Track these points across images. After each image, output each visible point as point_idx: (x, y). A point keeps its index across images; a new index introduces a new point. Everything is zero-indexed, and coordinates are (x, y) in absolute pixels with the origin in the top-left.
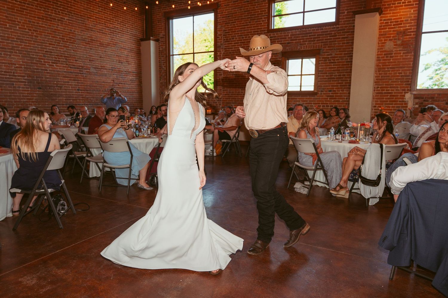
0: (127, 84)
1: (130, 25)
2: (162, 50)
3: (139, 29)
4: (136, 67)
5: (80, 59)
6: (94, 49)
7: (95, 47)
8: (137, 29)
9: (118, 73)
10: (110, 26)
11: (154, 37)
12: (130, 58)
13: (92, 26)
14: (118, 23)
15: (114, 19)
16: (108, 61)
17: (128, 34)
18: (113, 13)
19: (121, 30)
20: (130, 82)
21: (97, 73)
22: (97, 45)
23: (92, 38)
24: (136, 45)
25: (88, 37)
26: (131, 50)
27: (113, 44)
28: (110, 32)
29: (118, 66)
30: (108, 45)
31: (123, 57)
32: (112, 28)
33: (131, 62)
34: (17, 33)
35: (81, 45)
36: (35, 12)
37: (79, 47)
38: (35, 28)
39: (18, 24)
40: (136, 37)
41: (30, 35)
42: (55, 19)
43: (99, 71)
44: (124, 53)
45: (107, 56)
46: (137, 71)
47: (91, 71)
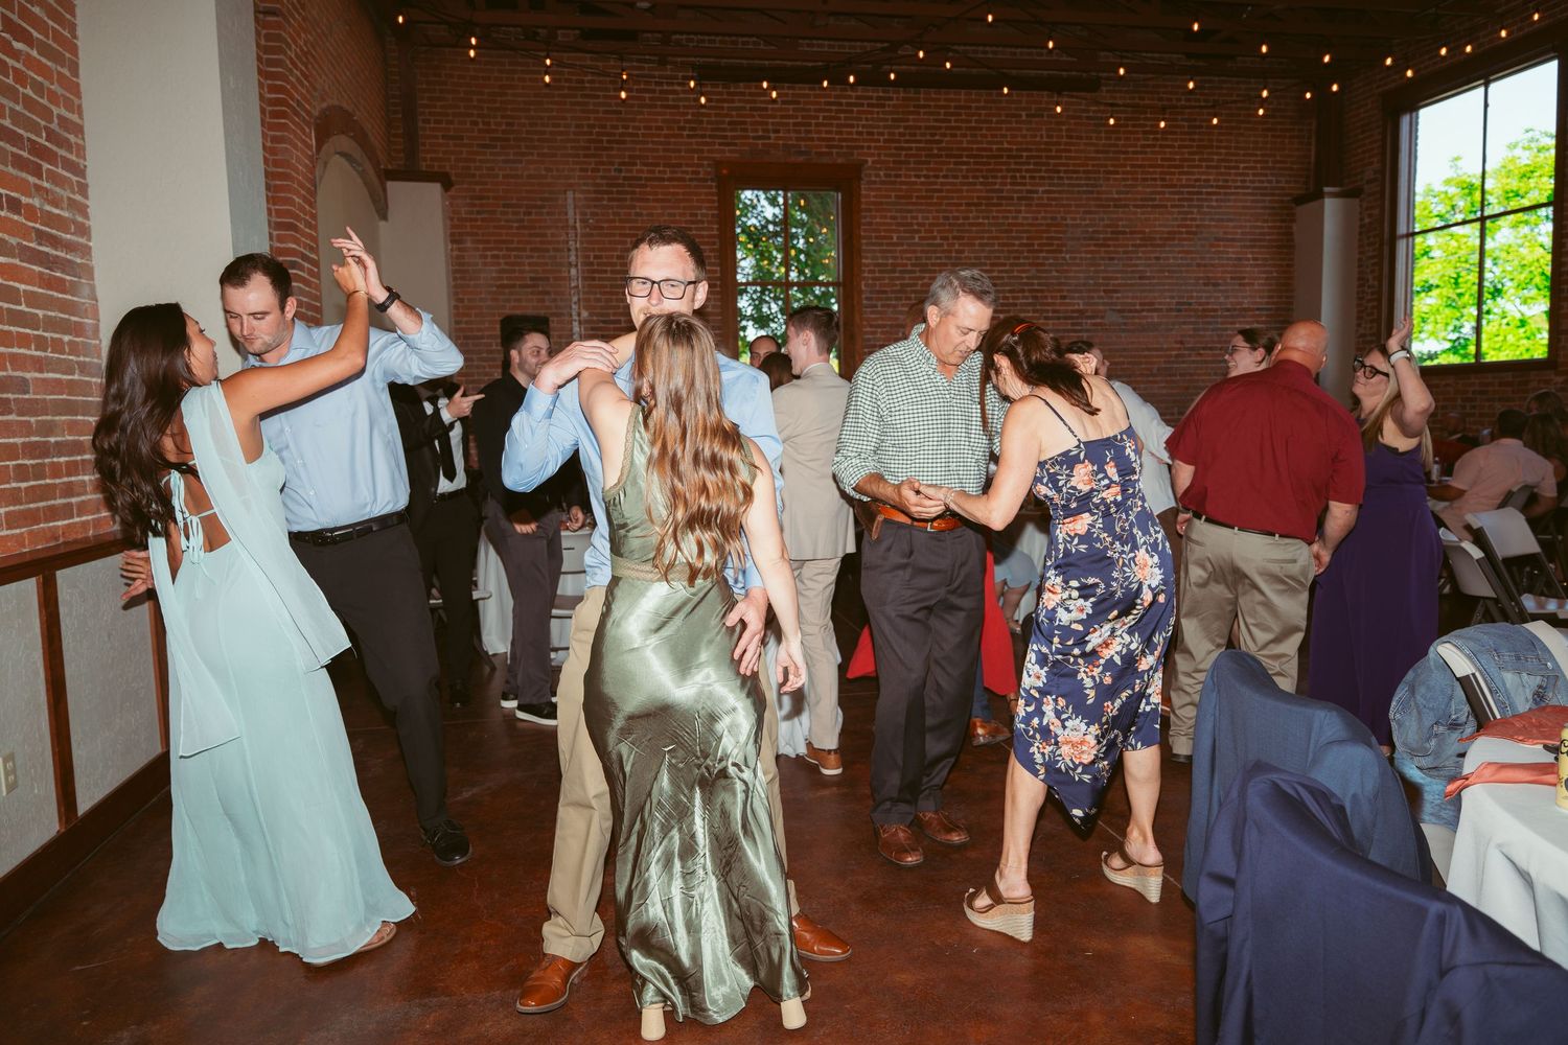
1: (1255, 162)
2: (1370, 223)
3: (1292, 169)
4: (1269, 291)
5: (1076, 291)
6: (1119, 259)
7: (1125, 252)
8: (1281, 169)
9: (1200, 317)
10: (1181, 180)
11: (1341, 186)
12: (1247, 266)
13: (1118, 193)
14: (1208, 167)
15: (1197, 157)
16: (1170, 284)
17: (1245, 194)
18: (1194, 140)
19: (1217, 187)
21: (1125, 324)
22: (1133, 245)
23: (1118, 226)
24: (1274, 221)
25: (1108, 226)
26: (1251, 240)
27: (1187, 233)
28: (1179, 200)
29: (1201, 297)
30: (1167, 239)
31: (1223, 265)
32: (1188, 186)
33: (1250, 278)
34: (915, 252)
35: (1080, 252)
36: (962, 191)
37: (1075, 258)
38: (958, 231)
39: (918, 231)
40: (1279, 195)
41: (943, 251)
42: (1012, 198)
43: (1133, 317)
44: (1228, 253)
45: (1163, 271)
46: (1273, 303)
47: (1106, 321)
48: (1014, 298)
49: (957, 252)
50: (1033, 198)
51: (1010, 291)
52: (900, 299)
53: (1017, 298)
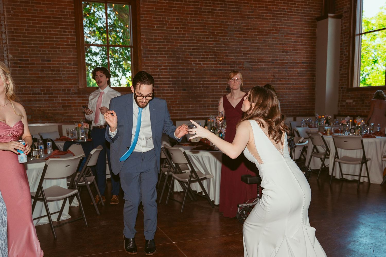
0: (293, 79)
1: (302, 2)
2: (345, 29)
3: (315, 6)
4: (307, 55)
5: (232, 53)
6: (249, 40)
7: (251, 37)
8: (312, 6)
9: (281, 65)
10: (274, 8)
11: (334, 13)
12: (298, 45)
13: (249, 12)
14: (284, 3)
16: (268, 51)
17: (298, 15)
19: (288, 12)
20: (297, 76)
21: (252, 68)
22: (255, 35)
23: (249, 26)
24: (308, 27)
25: (244, 26)
26: (300, 35)
27: (276, 30)
28: (273, 16)
29: (281, 57)
31: (289, 44)
32: (276, 11)
33: (300, 50)
34: (165, 33)
35: (234, 37)
36: (184, 8)
37: (232, 39)
38: (183, 25)
39: (166, 25)
40: (311, 16)
41: (177, 34)
42: (205, 12)
43: (255, 65)
44: (291, 39)
45: (266, 46)
46: (308, 61)
47: (244, 66)
48: (207, 55)
49: (182, 34)
50: (214, 13)
51: (205, 52)
52: (158, 54)
53: (208, 55)
